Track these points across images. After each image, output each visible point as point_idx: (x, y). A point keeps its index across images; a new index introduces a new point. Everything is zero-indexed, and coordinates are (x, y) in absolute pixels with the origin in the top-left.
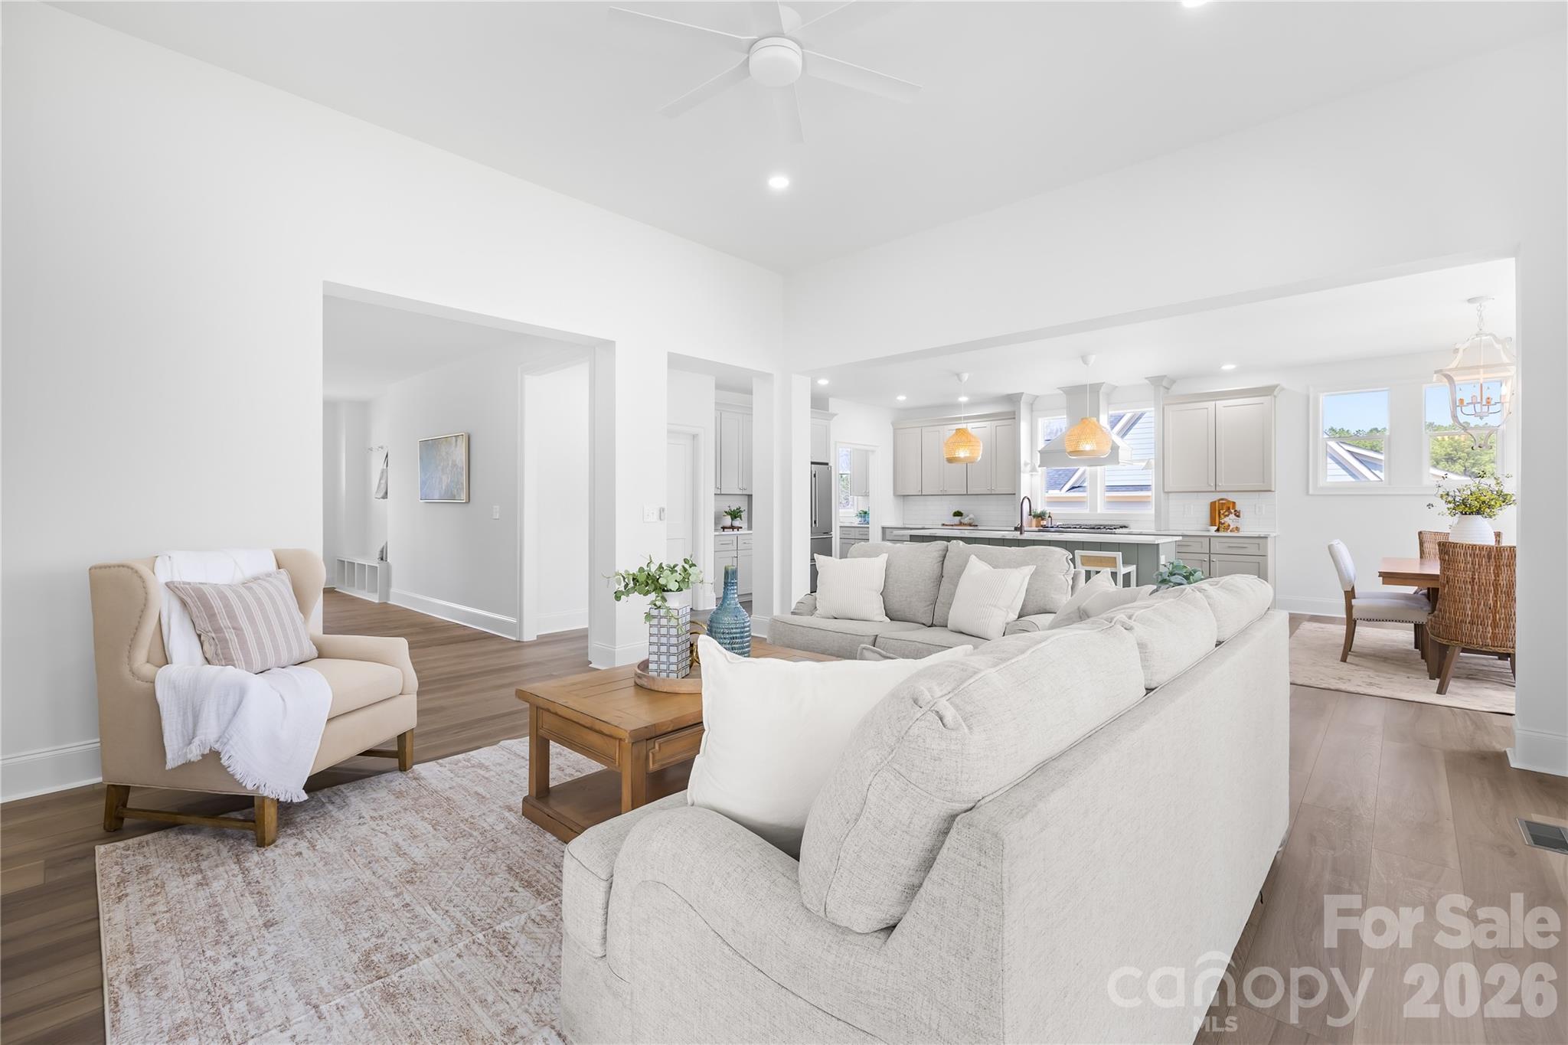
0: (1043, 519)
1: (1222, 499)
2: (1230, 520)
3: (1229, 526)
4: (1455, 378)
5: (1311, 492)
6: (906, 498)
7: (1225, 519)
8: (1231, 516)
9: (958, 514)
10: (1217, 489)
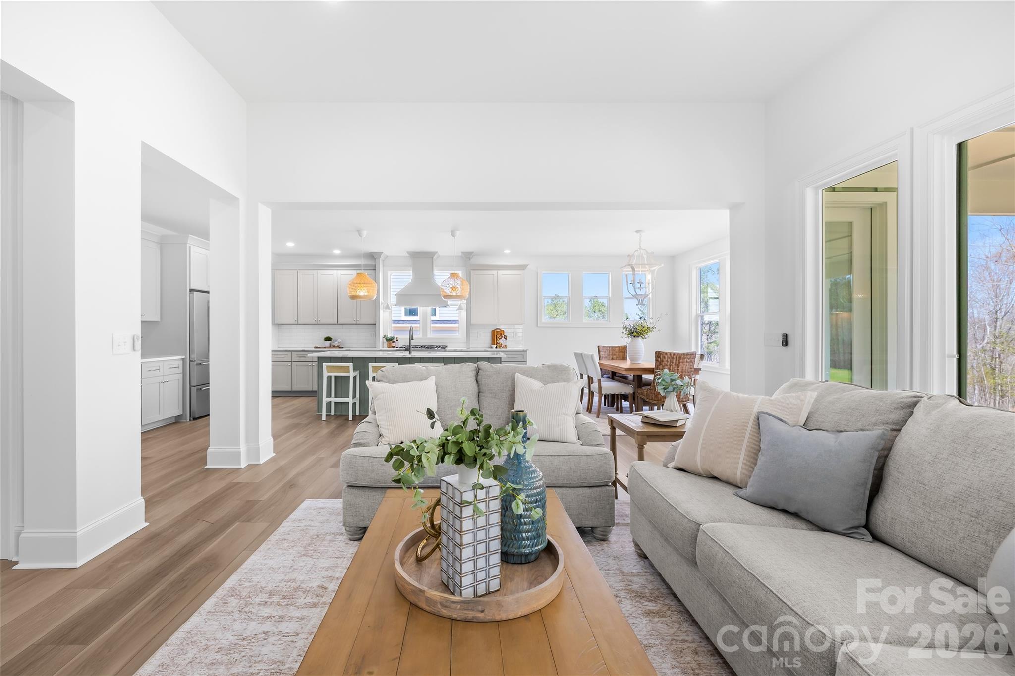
0: (393, 342)
1: (497, 329)
2: (502, 341)
3: (502, 344)
4: (636, 270)
5: (539, 326)
6: (279, 326)
7: (499, 341)
8: (502, 339)
9: (328, 339)
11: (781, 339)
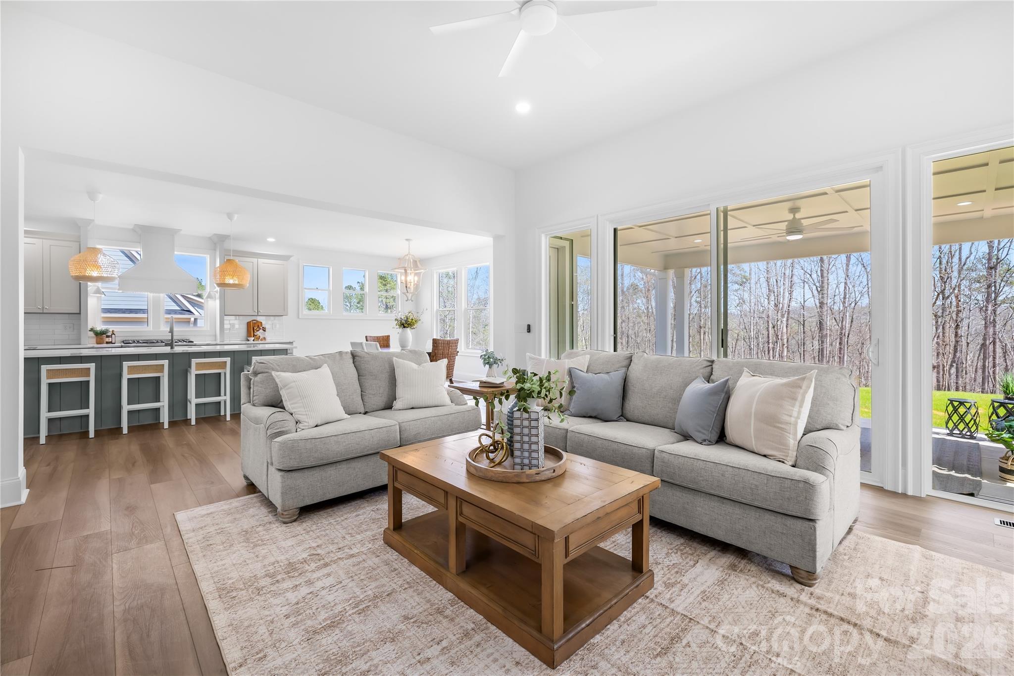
0: (107, 336)
1: (255, 320)
2: (260, 333)
3: (260, 337)
5: (300, 317)
7: (257, 333)
8: (260, 330)
10: (259, 314)
11: (526, 328)
